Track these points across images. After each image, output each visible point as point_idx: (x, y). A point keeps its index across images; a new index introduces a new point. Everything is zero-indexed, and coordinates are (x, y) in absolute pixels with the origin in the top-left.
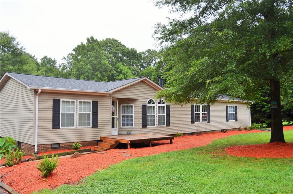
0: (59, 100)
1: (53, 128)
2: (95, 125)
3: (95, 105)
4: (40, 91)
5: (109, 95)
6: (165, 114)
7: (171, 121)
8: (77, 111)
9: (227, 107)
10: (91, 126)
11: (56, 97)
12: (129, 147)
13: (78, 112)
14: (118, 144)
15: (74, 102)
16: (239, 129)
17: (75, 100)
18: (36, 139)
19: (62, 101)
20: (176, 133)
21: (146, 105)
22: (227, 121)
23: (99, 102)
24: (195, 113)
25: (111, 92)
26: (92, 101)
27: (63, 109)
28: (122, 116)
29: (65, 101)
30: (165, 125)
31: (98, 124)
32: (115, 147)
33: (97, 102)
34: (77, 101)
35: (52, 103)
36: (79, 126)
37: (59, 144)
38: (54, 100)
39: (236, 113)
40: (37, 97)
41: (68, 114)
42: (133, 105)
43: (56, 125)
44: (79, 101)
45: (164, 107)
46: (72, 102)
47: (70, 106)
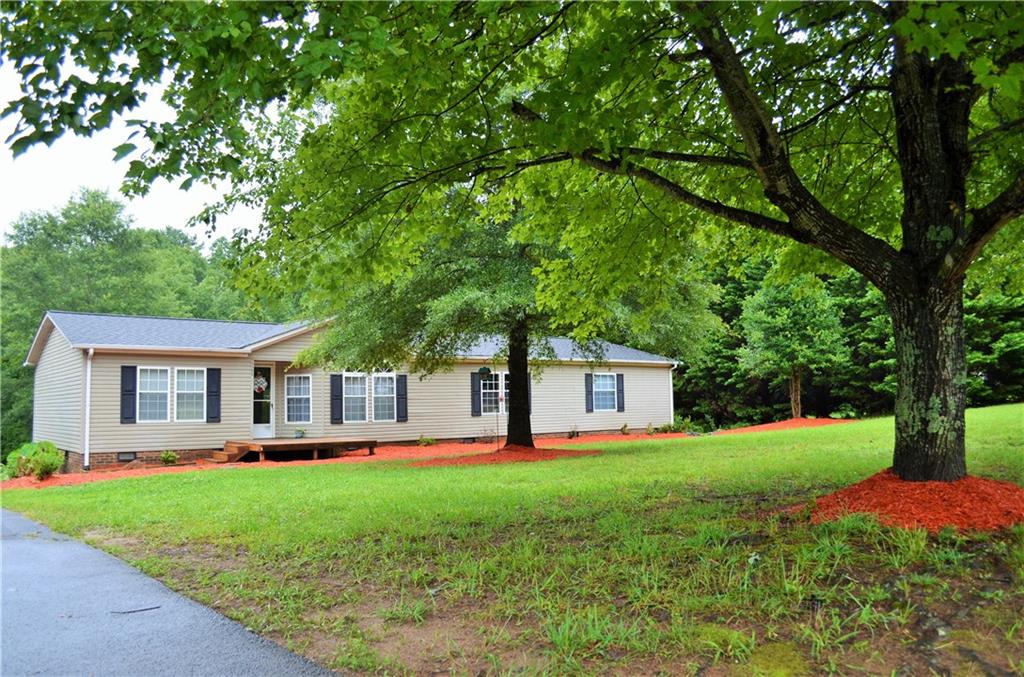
0: (135, 368)
1: (122, 423)
2: (214, 416)
3: (214, 377)
4: (91, 352)
5: (246, 356)
6: (395, 395)
7: (410, 410)
8: (172, 388)
9: (589, 377)
10: (205, 420)
11: (129, 363)
12: (262, 457)
13: (176, 391)
14: (245, 453)
15: (166, 371)
16: (621, 430)
17: (168, 368)
18: (87, 442)
19: (141, 370)
20: (418, 438)
21: (341, 376)
22: (589, 409)
23: (222, 371)
24: (482, 391)
25: (248, 349)
26: (208, 370)
27: (143, 385)
28: (289, 400)
29: (146, 370)
30: (393, 418)
31: (222, 414)
32: (238, 458)
33: (219, 370)
34: (173, 369)
35: (120, 374)
36: (178, 418)
37: (135, 453)
38: (123, 368)
39: (621, 391)
40: (89, 363)
41: (153, 396)
42: (310, 375)
43: (128, 416)
44: (176, 368)
45: (391, 379)
46: (161, 371)
47: (158, 379)
